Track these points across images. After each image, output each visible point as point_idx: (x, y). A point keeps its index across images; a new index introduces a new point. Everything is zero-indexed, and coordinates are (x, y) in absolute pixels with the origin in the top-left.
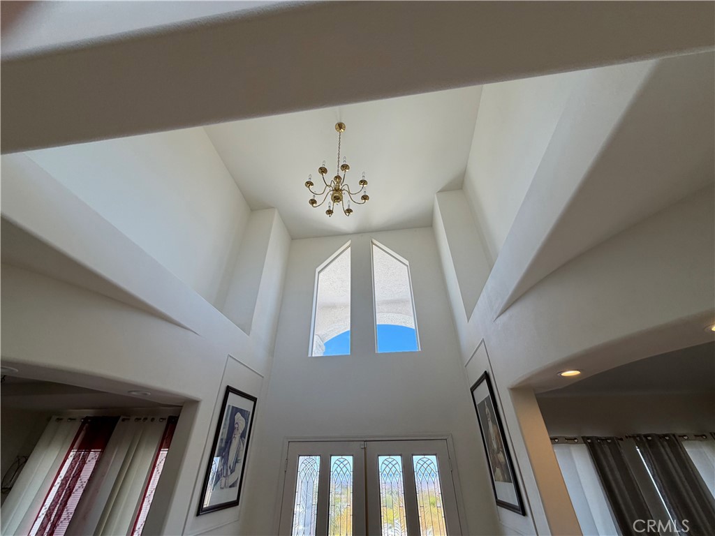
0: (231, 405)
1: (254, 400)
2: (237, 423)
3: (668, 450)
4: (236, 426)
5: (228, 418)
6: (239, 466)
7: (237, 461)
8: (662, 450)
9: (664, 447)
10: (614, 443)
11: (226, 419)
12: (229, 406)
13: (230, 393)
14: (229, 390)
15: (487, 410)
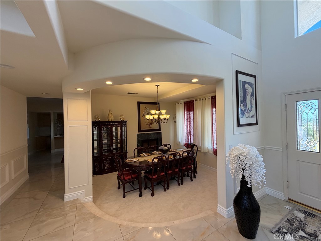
0: (242, 80)
1: (255, 77)
2: (247, 89)
4: (247, 90)
5: (241, 87)
6: (254, 109)
7: (252, 107)
11: (240, 87)
12: (240, 81)
13: (239, 74)
14: (237, 72)
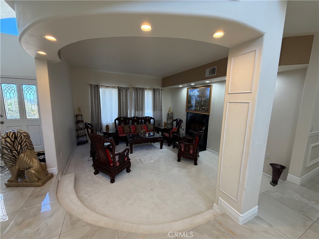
3: (141, 92)
8: (139, 92)
9: (140, 91)
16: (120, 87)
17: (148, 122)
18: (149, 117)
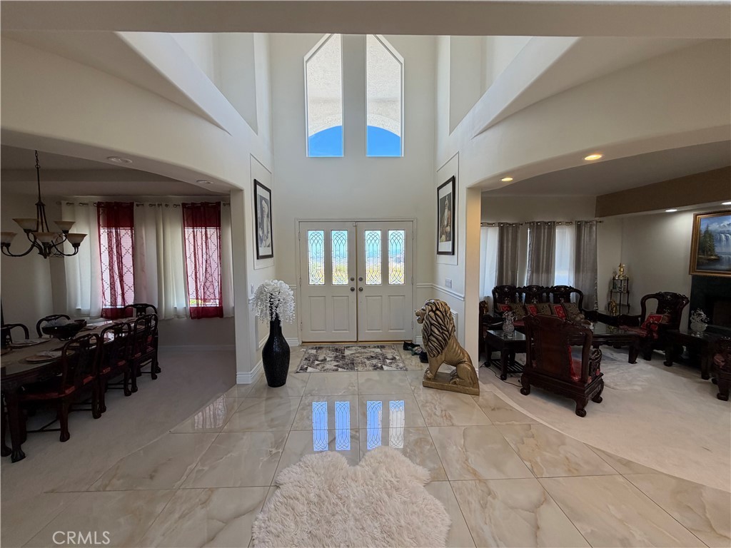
0: (259, 194)
1: (270, 191)
2: (264, 207)
3: (546, 231)
6: (270, 235)
9: (544, 229)
10: (516, 227)
14: (256, 183)
15: (447, 202)
16: (502, 223)
17: (563, 297)
18: (566, 287)
